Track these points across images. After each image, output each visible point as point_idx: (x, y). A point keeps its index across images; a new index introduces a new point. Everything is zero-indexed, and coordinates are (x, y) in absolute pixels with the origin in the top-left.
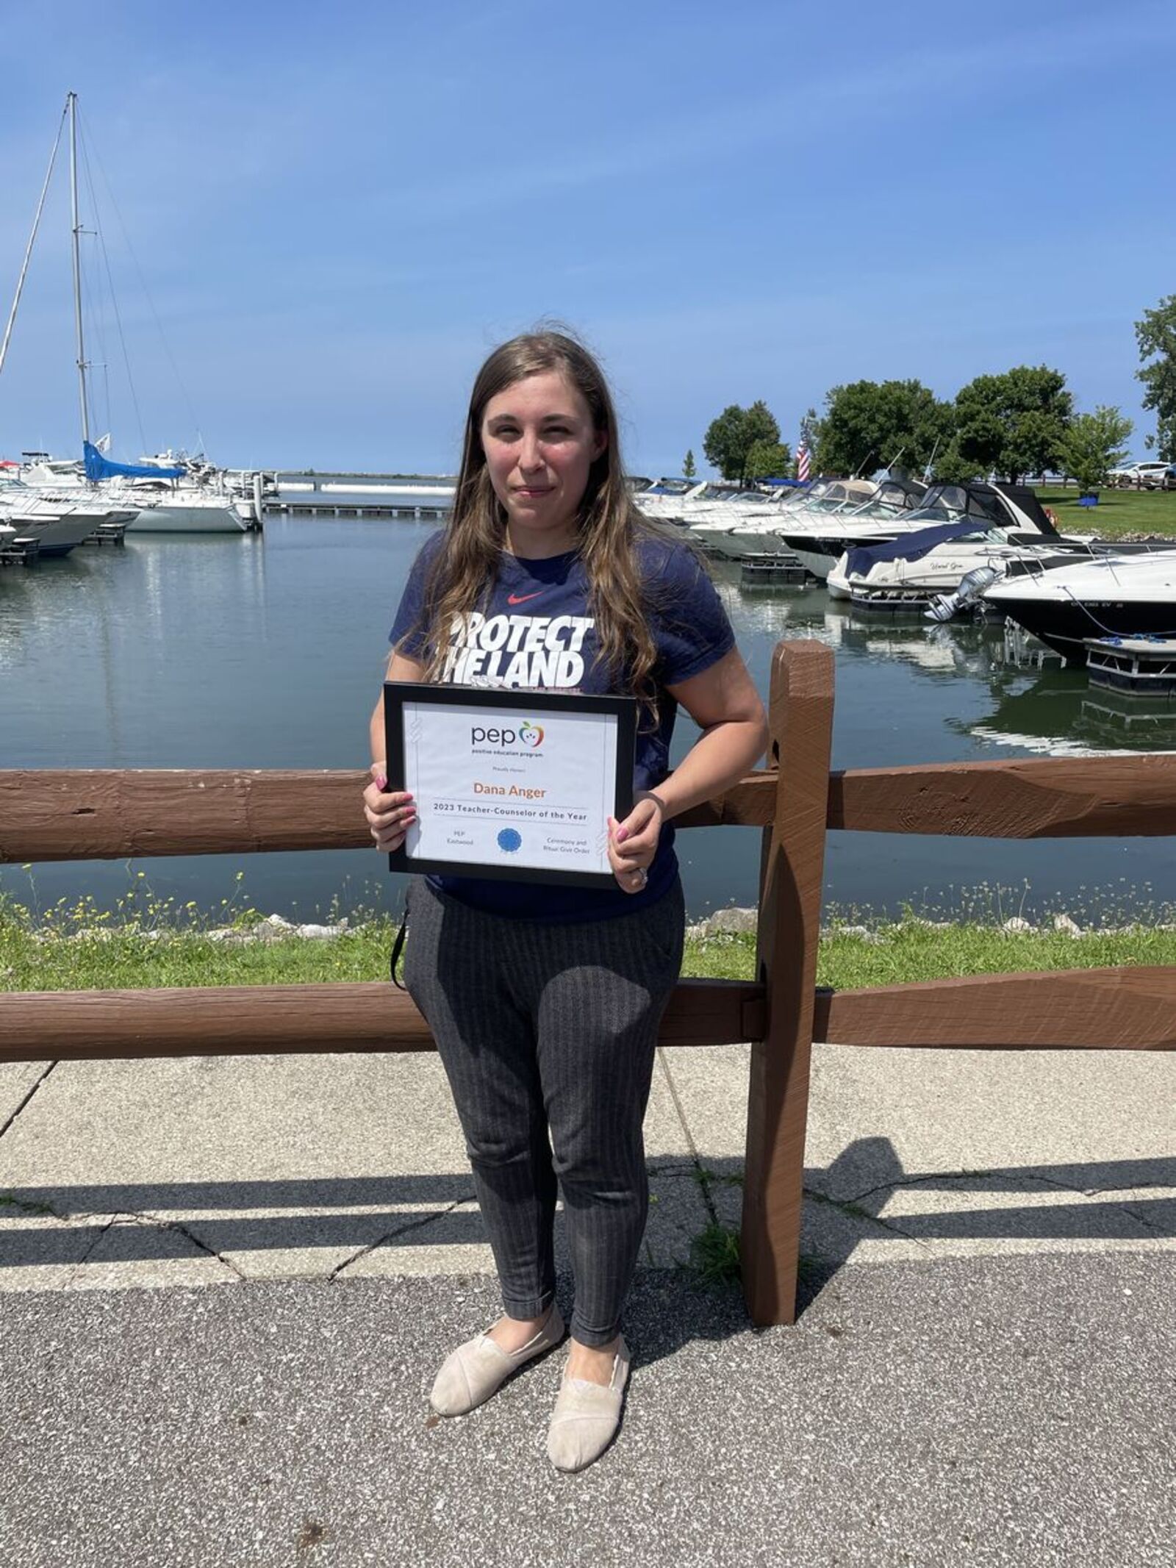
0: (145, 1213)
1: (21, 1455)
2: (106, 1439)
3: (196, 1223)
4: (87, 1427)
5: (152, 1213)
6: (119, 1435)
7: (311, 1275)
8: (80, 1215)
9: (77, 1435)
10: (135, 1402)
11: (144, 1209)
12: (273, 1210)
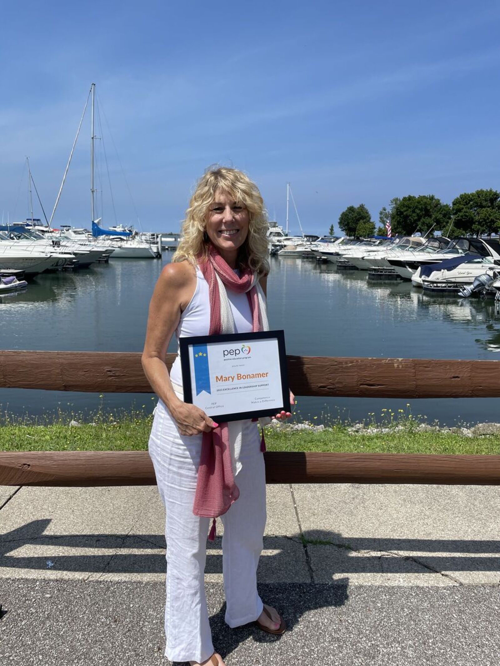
0: (392, 551)
1: (437, 661)
2: (468, 654)
3: (420, 557)
4: (455, 648)
5: (396, 552)
6: (472, 653)
7: (490, 584)
8: (366, 551)
9: (454, 652)
10: (465, 638)
11: (390, 550)
12: (448, 553)
